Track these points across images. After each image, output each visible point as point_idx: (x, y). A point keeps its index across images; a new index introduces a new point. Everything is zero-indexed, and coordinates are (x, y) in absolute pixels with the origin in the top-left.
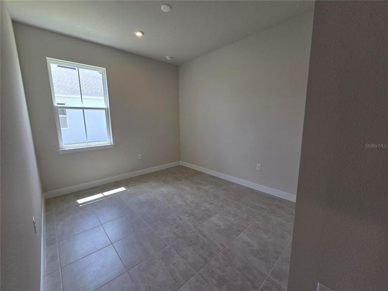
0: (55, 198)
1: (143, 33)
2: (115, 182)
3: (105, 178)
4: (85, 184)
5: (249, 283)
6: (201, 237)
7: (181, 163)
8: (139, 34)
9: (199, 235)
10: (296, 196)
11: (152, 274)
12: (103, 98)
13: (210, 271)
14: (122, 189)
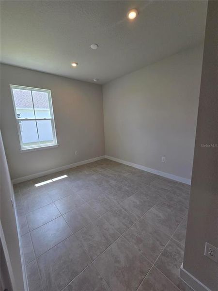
0: (20, 183)
1: (77, 64)
2: (60, 172)
3: (52, 169)
4: (39, 173)
5: (158, 242)
6: (123, 210)
7: (106, 157)
8: (74, 65)
9: (122, 209)
10: (191, 180)
11: (91, 236)
12: (49, 109)
13: (131, 234)
14: (65, 176)
